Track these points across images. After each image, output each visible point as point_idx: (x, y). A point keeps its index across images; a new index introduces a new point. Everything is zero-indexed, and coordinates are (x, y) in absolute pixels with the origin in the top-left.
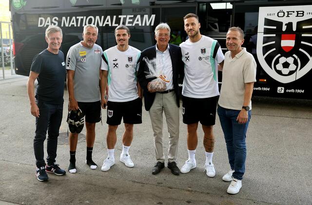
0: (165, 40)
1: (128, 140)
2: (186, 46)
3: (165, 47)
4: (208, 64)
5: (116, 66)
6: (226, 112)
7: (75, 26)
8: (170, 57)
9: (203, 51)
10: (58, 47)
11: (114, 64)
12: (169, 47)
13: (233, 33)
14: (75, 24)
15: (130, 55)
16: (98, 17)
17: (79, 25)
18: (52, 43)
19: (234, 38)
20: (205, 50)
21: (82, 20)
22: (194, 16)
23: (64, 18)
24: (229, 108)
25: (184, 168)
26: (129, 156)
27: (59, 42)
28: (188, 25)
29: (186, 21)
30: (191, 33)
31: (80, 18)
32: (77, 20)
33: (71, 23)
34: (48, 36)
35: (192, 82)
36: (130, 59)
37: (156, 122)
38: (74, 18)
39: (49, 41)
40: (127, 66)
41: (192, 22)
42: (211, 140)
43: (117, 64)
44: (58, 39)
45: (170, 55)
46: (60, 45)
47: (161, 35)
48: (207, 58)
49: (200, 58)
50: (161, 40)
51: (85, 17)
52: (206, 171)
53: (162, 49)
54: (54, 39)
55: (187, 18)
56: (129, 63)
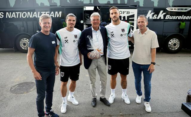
0: (97, 23)
1: (73, 88)
2: (110, 27)
3: (97, 28)
4: (126, 38)
5: (67, 41)
6: (141, 67)
7: (15, 17)
8: (101, 34)
9: (123, 30)
10: (49, 29)
11: (65, 40)
12: (100, 28)
13: (142, 18)
14: (15, 16)
15: (76, 34)
16: (29, 13)
17: (17, 17)
18: (44, 27)
19: (142, 22)
20: (124, 29)
21: (19, 14)
22: (116, 8)
23: (7, 13)
24: (143, 64)
25: (111, 100)
26: (74, 98)
27: (49, 26)
28: (112, 14)
29: (111, 11)
30: (115, 19)
31: (18, 13)
32: (16, 14)
33: (12, 16)
34: (42, 22)
35: (116, 50)
36: (76, 36)
37: (93, 75)
38: (14, 13)
39: (42, 25)
40: (74, 41)
41: (115, 12)
42: (126, 82)
43: (67, 40)
44: (49, 23)
45: (101, 33)
46: (50, 28)
47: (94, 20)
48: (125, 35)
49: (122, 35)
50: (94, 23)
51: (21, 13)
52: (124, 100)
53: (96, 29)
54: (46, 23)
55: (112, 9)
56: (75, 40)
